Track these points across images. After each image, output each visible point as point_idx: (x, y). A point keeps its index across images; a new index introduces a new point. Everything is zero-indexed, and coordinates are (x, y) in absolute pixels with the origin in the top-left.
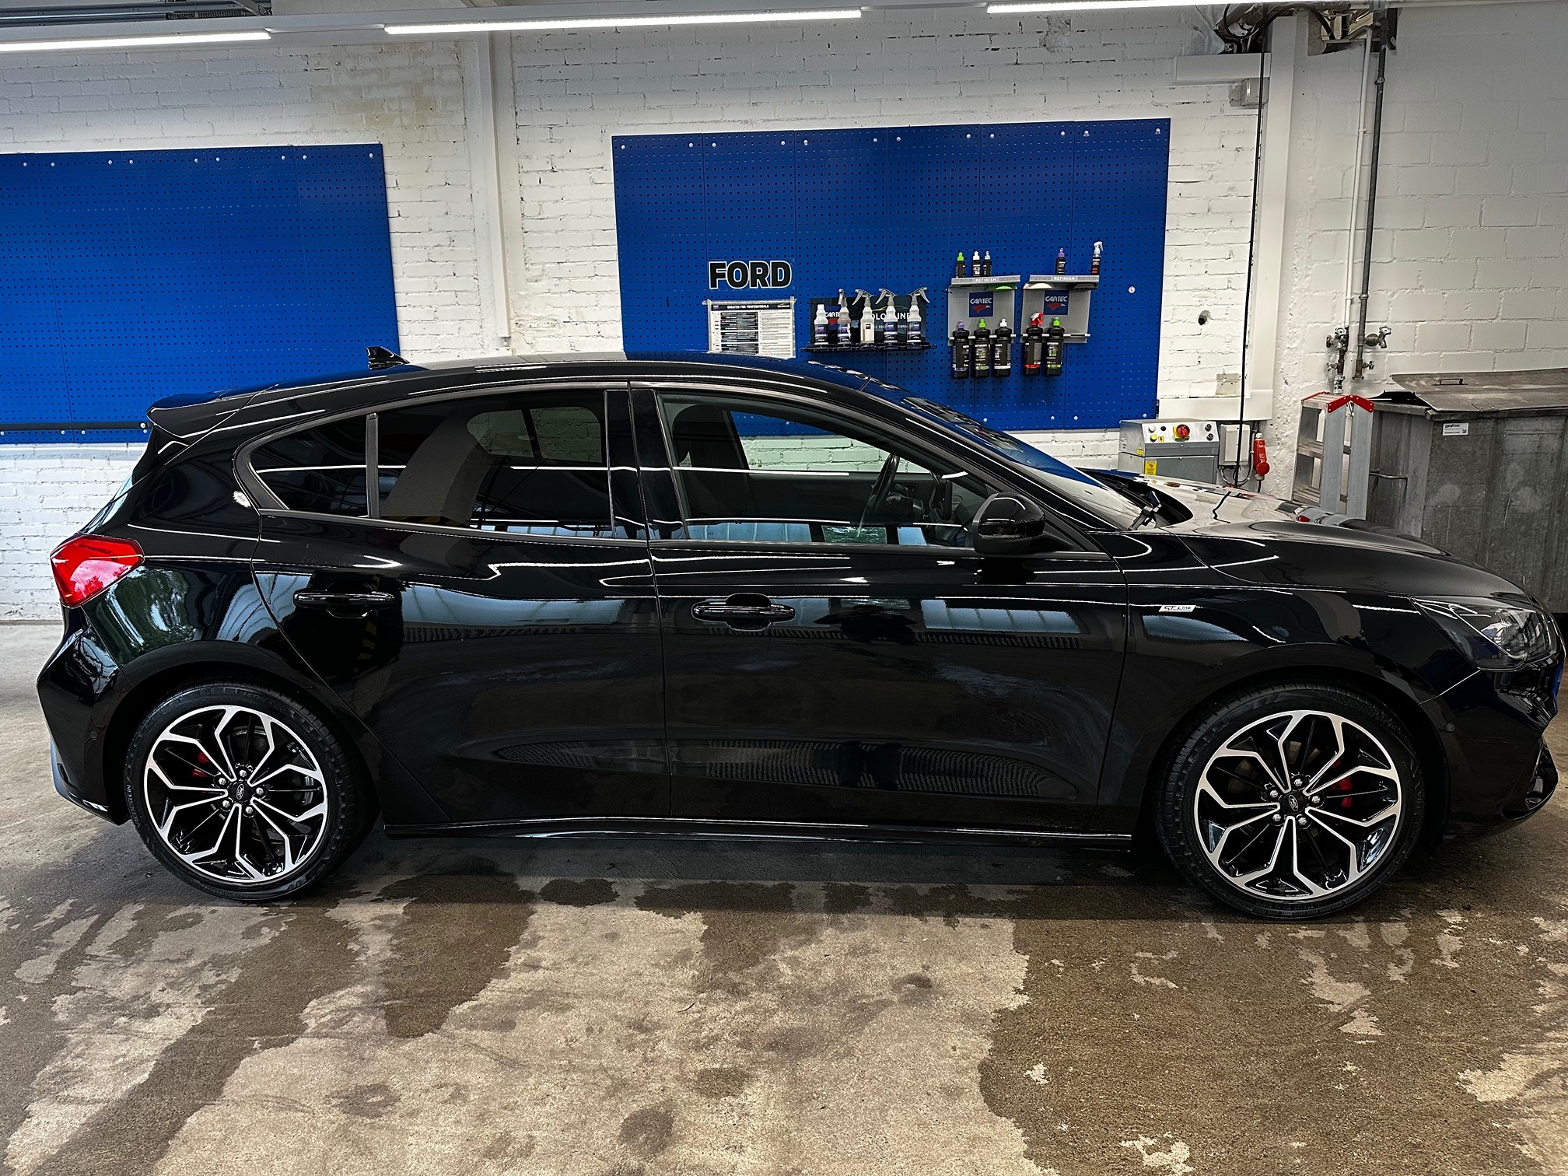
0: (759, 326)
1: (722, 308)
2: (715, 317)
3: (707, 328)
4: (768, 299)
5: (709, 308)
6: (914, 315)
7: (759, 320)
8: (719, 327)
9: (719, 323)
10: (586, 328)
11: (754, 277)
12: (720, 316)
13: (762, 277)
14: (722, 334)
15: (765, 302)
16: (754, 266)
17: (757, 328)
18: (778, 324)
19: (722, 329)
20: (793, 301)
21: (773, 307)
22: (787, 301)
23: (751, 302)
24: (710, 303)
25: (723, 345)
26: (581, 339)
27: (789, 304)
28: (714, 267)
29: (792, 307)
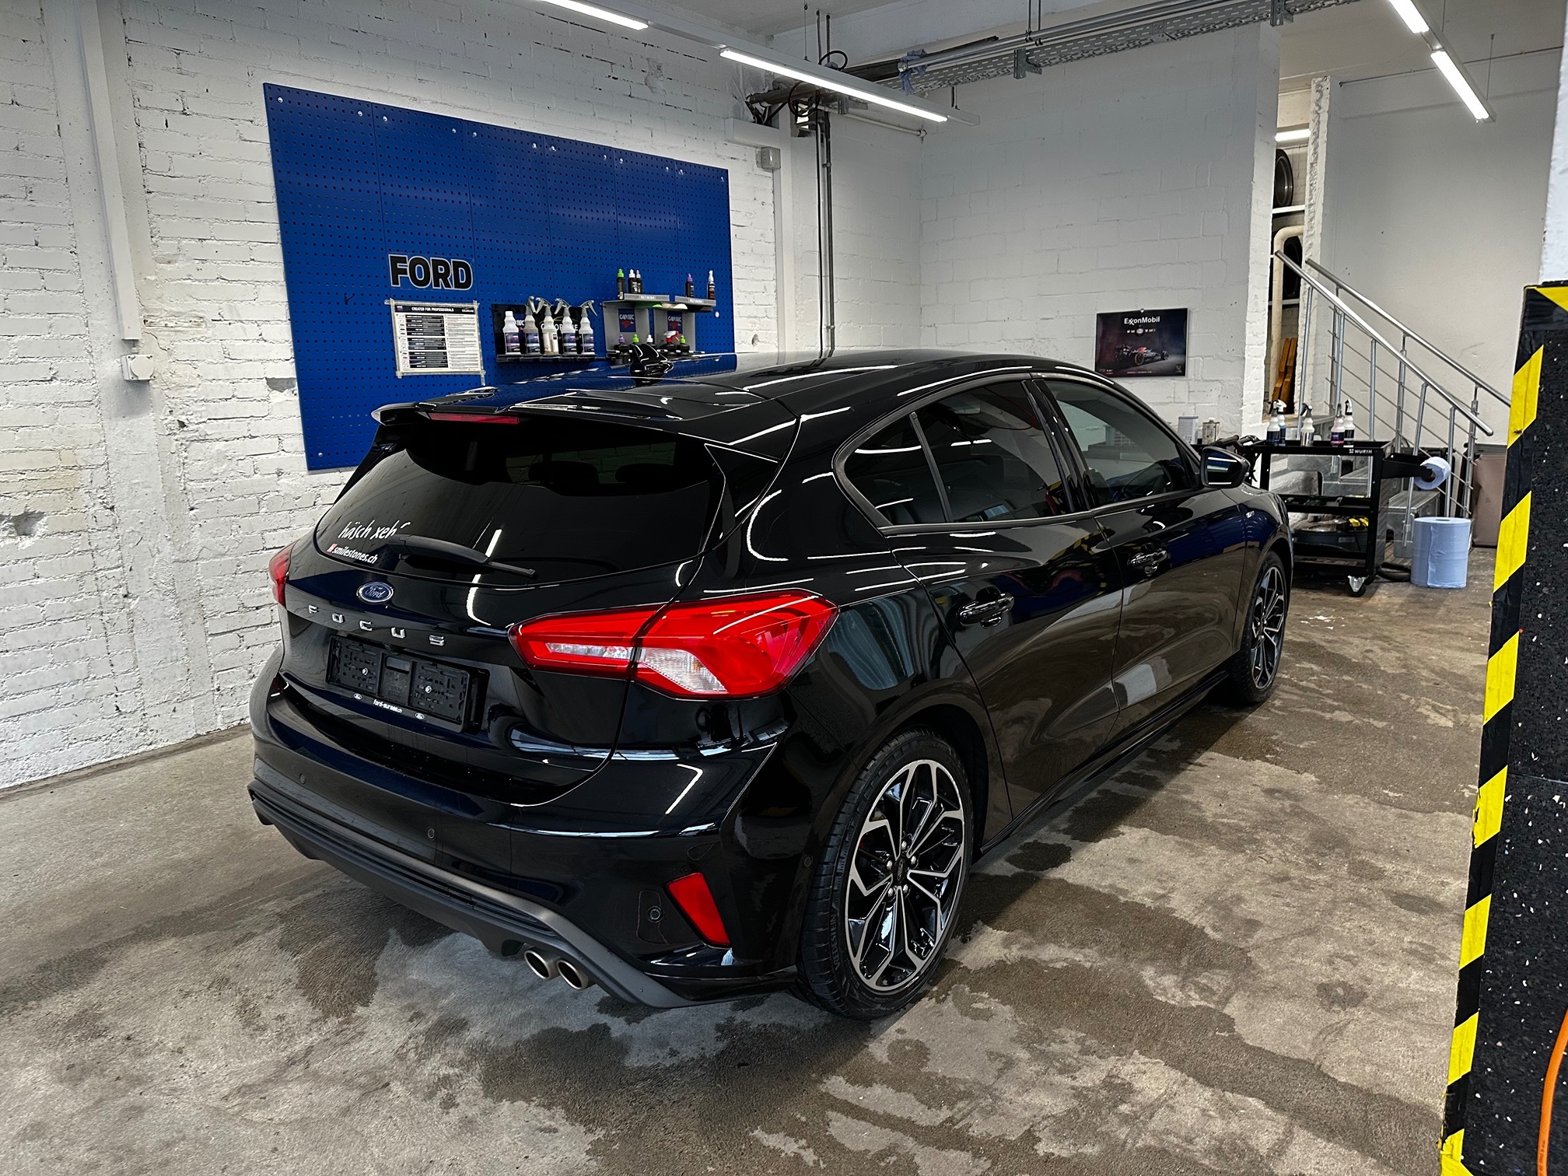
0: (446, 331)
1: (407, 309)
2: (399, 320)
3: (391, 332)
4: (452, 302)
5: (393, 308)
6: (586, 328)
7: (445, 325)
8: (405, 332)
9: (405, 327)
10: (244, 329)
11: (437, 276)
12: (405, 319)
13: (445, 276)
14: (409, 339)
15: (450, 305)
16: (436, 264)
17: (443, 335)
18: (464, 331)
19: (409, 334)
20: (476, 305)
21: (458, 311)
22: (470, 306)
23: (435, 304)
24: (393, 302)
25: (410, 353)
26: (238, 343)
27: (473, 309)
28: (395, 260)
29: (476, 312)
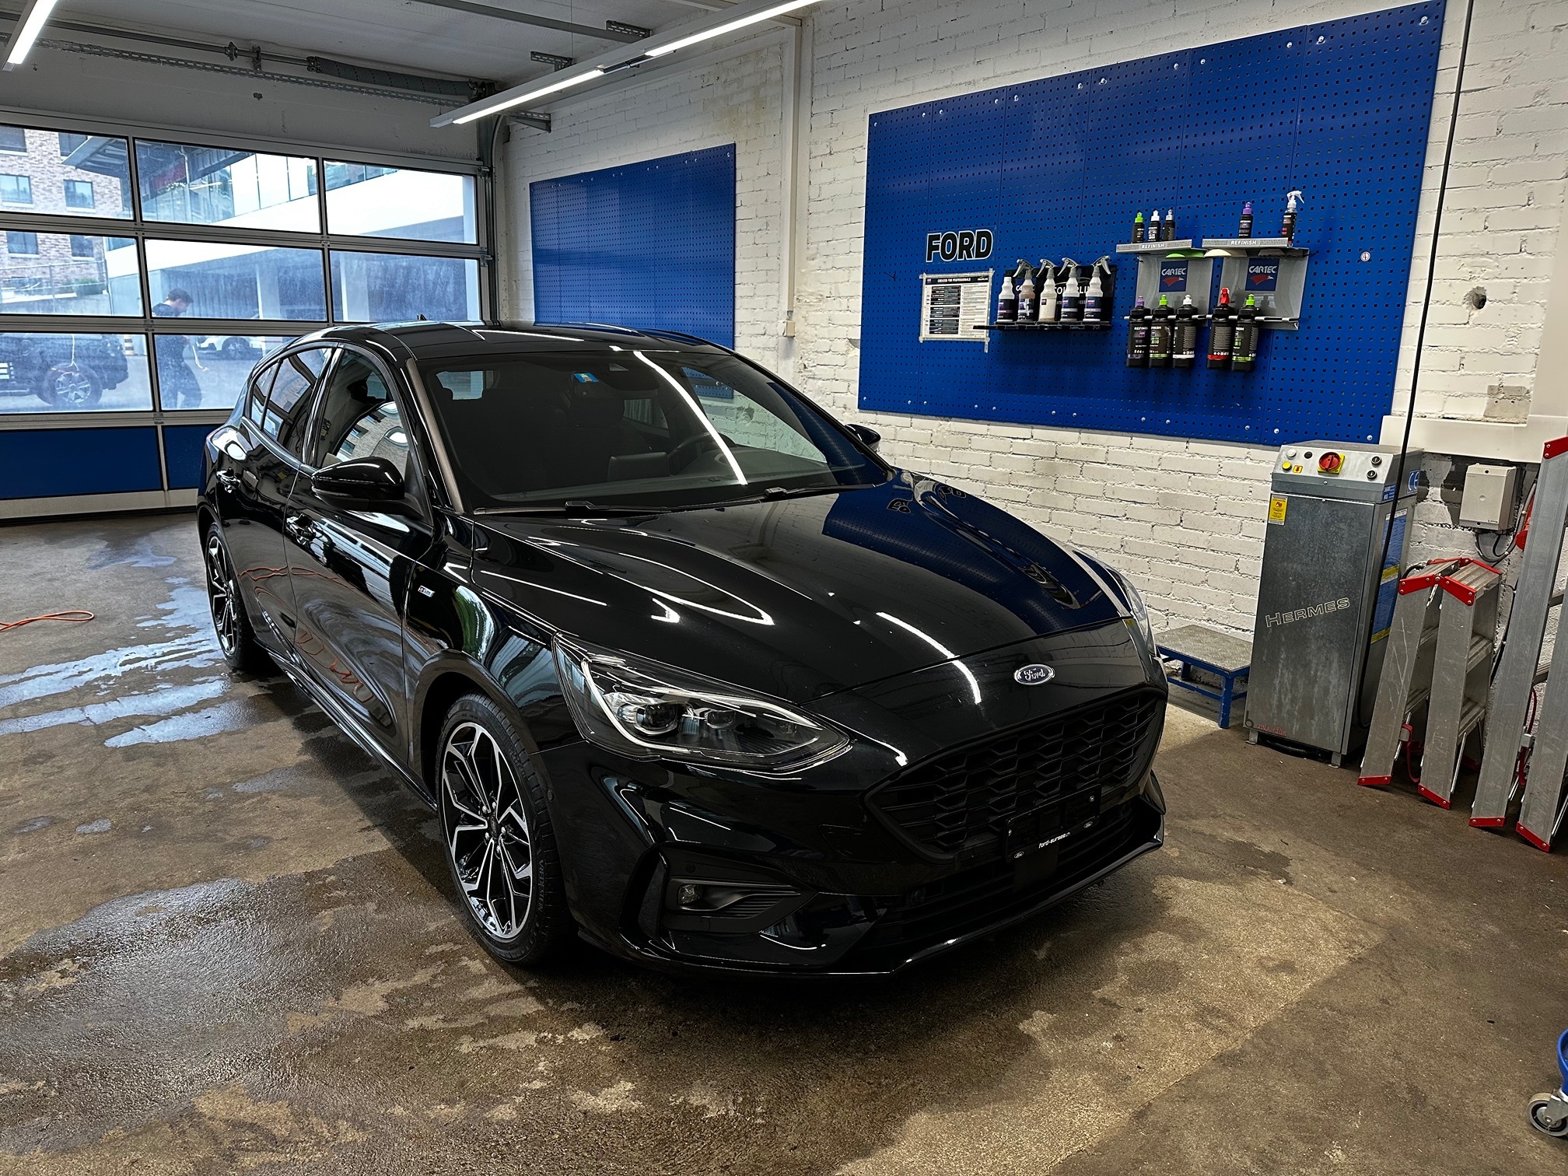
0: (962, 300)
1: (934, 281)
2: (927, 290)
3: (921, 303)
4: (971, 272)
5: (924, 281)
6: (1094, 289)
7: (962, 294)
8: (930, 302)
9: (930, 298)
10: (840, 302)
11: (962, 247)
12: (931, 290)
13: (968, 248)
14: (932, 308)
15: (968, 275)
16: (963, 236)
17: (959, 303)
18: (976, 299)
19: (932, 304)
20: (991, 273)
21: (974, 280)
22: (985, 274)
23: (956, 275)
24: (925, 276)
25: (931, 321)
26: (837, 313)
27: (988, 277)
28: (932, 238)
29: (990, 280)
